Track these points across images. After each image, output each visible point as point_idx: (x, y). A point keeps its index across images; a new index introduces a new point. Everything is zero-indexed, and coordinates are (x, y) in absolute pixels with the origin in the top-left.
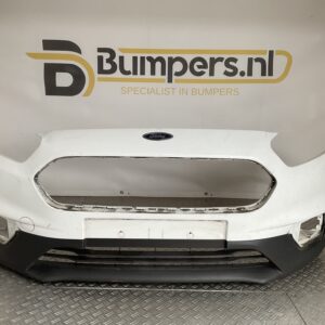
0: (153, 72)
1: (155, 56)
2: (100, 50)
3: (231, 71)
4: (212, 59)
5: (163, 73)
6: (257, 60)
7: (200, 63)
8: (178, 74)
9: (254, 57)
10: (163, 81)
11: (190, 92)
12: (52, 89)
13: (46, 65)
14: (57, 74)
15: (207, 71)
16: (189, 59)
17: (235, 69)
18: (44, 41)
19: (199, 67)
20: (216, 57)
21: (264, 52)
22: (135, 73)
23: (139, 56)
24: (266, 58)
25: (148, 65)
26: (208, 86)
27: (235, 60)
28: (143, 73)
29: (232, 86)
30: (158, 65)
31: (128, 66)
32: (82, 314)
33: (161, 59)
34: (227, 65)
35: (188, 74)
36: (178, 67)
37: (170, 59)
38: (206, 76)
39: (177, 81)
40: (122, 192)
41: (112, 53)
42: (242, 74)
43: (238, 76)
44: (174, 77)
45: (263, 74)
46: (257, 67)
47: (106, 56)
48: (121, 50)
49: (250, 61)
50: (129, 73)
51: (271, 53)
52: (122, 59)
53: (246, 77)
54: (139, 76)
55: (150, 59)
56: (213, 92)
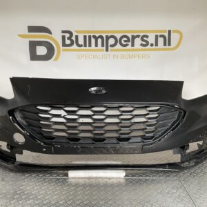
1: (97, 35)
2: (63, 32)
4: (132, 36)
6: (161, 36)
7: (125, 39)
8: (112, 46)
9: (159, 34)
11: (119, 57)
12: (34, 57)
13: (30, 42)
14: (37, 47)
15: (130, 44)
19: (125, 41)
20: (135, 35)
21: (165, 31)
22: (85, 46)
23: (87, 35)
24: (166, 35)
26: (131, 53)
27: (147, 37)
28: (90, 45)
29: (146, 53)
31: (81, 41)
32: (56, 193)
33: (101, 37)
34: (142, 40)
35: (118, 46)
36: (112, 41)
37: (107, 36)
38: (129, 47)
39: (112, 50)
42: (152, 45)
43: (149, 47)
44: (110, 48)
45: (165, 45)
46: (161, 40)
48: (76, 31)
49: (157, 37)
50: (81, 46)
51: (170, 32)
52: (77, 37)
53: (154, 47)
55: (94, 37)
56: (134, 56)
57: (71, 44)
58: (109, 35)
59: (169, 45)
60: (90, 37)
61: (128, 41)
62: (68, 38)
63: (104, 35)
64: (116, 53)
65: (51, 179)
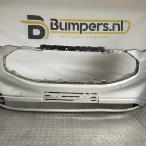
0: (74, 29)
3: (106, 29)
4: (98, 24)
5: (78, 30)
6: (117, 24)
7: (93, 26)
8: (84, 30)
9: (115, 23)
10: (78, 33)
11: (89, 37)
16: (88, 24)
17: (108, 28)
19: (93, 27)
24: (120, 23)
25: (72, 26)
27: (107, 24)
28: (69, 29)
29: (106, 35)
38: (96, 31)
41: (57, 21)
42: (110, 30)
43: (109, 31)
44: (82, 31)
46: (116, 27)
47: (54, 22)
49: (114, 24)
50: (63, 29)
53: (112, 31)
54: (68, 31)
55: (72, 24)
56: (98, 37)
59: (122, 30)
60: (69, 23)
61: (95, 27)
63: (79, 23)
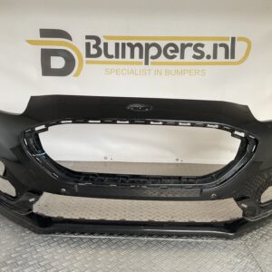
1: (134, 42)
2: (88, 37)
12: (47, 71)
13: (43, 50)
14: (52, 57)
15: (178, 55)
18: (41, 30)
20: (186, 42)
21: (227, 39)
22: (117, 57)
23: (121, 42)
26: (179, 68)
30: (137, 50)
33: (139, 45)
34: (195, 49)
35: (162, 58)
36: (153, 51)
37: (147, 44)
39: (153, 64)
40: (106, 158)
45: (227, 57)
48: (105, 37)
51: (233, 39)
52: (106, 45)
57: (98, 55)
58: (150, 42)
62: (94, 47)
64: (159, 67)
65: (62, 239)
